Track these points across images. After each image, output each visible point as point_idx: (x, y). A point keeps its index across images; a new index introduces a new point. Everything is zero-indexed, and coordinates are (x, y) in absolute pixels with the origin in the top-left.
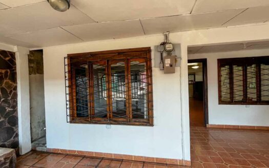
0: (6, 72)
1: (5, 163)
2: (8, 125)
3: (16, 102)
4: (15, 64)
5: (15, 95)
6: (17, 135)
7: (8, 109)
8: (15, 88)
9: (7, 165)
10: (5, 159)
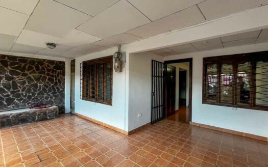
0: (60, 72)
1: (53, 112)
2: (60, 97)
3: (64, 86)
4: (64, 67)
5: (64, 83)
6: (64, 103)
7: (61, 89)
8: (64, 79)
9: (55, 113)
10: (54, 110)
